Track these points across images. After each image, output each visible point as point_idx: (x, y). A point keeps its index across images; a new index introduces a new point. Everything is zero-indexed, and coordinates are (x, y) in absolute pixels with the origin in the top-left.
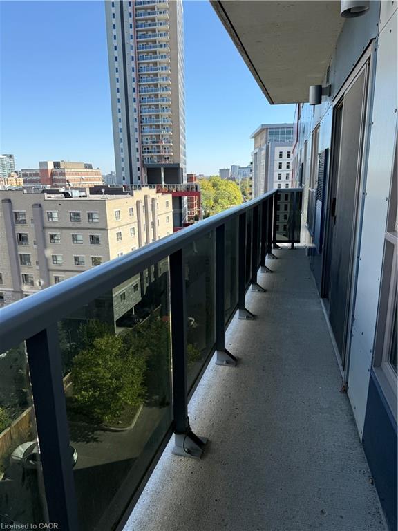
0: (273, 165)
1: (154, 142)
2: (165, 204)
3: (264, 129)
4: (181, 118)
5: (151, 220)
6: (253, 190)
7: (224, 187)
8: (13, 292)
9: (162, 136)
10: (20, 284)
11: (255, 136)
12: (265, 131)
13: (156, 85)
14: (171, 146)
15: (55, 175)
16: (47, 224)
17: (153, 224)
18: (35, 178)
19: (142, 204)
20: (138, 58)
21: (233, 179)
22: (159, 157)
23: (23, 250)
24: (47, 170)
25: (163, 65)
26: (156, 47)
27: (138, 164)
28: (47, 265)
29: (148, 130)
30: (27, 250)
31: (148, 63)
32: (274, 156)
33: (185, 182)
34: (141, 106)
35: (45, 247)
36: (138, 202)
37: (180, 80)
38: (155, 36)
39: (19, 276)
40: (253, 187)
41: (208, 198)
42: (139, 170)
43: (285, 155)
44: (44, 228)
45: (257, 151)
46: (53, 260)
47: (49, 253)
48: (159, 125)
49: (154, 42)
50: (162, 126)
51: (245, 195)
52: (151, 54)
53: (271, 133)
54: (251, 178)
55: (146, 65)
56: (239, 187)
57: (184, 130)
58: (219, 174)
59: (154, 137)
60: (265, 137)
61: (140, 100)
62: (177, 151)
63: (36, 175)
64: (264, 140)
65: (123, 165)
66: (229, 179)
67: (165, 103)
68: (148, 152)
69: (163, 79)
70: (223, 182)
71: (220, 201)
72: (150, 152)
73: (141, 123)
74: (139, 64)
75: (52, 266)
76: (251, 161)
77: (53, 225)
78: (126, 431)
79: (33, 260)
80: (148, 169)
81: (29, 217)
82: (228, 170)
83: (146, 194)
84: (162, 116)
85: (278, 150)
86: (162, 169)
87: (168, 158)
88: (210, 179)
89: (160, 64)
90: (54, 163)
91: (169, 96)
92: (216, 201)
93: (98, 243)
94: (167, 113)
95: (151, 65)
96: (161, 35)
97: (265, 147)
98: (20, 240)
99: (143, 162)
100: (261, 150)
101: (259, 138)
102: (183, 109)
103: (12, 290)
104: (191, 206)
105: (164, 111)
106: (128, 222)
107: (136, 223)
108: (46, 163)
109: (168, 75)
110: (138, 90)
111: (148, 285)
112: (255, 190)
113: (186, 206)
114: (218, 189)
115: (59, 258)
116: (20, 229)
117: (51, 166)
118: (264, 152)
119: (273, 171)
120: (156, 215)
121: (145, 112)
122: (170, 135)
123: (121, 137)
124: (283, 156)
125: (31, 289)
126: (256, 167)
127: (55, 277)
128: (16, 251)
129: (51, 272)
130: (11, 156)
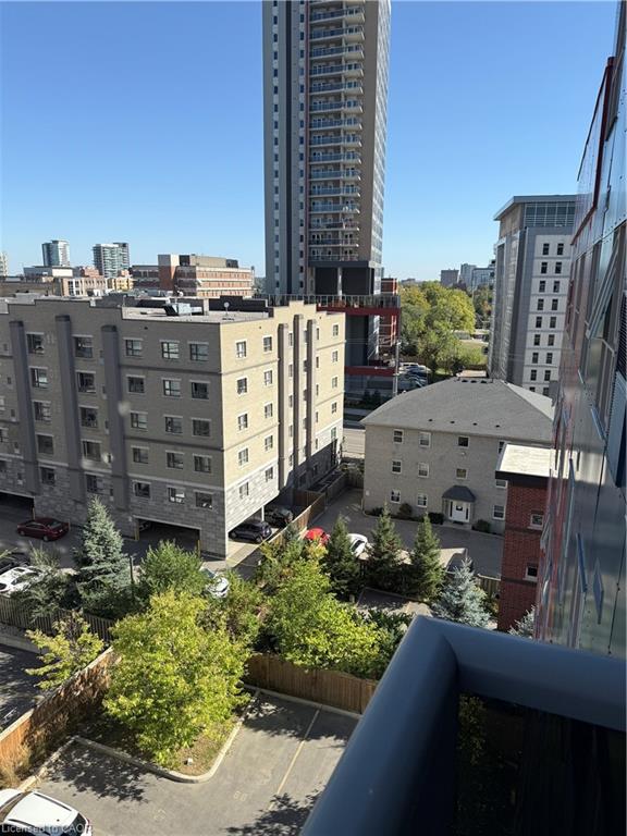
0: (531, 267)
1: (329, 226)
2: (331, 331)
3: (518, 204)
4: (375, 186)
5: (303, 357)
6: (494, 306)
7: (445, 301)
8: (68, 469)
9: (343, 215)
10: (79, 457)
11: (502, 217)
12: (520, 207)
13: (338, 132)
14: (356, 232)
15: (180, 276)
16: (126, 361)
17: (308, 364)
18: (151, 279)
19: (289, 331)
20: (310, 87)
21: (462, 287)
22: (337, 250)
23: (86, 402)
24: (170, 267)
25: (352, 99)
26: (341, 69)
27: (302, 262)
28: (122, 428)
29: (320, 206)
30: (91, 401)
31: (327, 96)
32: (533, 252)
33: (377, 292)
34: (311, 166)
35: (120, 398)
36: (281, 328)
37: (378, 123)
38: (340, 51)
39: (79, 445)
40: (494, 303)
41: (415, 317)
42: (302, 271)
43: (553, 250)
44: (120, 366)
45: (504, 241)
46: (132, 422)
47: (124, 408)
48: (338, 198)
49: (339, 61)
50: (344, 198)
51: (481, 314)
52: (331, 81)
53: (530, 211)
54: (491, 288)
55: (323, 99)
56: (471, 300)
57: (382, 206)
58: (439, 280)
59: (330, 217)
60: (518, 218)
61: (310, 156)
62: (366, 241)
63: (153, 274)
64: (517, 224)
65: (277, 262)
66: (455, 286)
67: (351, 161)
68: (318, 243)
69: (349, 122)
70: (445, 291)
71: (436, 323)
72: (323, 243)
73: (310, 194)
74: (311, 97)
75: (130, 431)
76: (494, 257)
77: (134, 363)
78: (197, 782)
79: (101, 419)
80: (317, 269)
81: (96, 347)
82: (456, 272)
83: (297, 313)
84: (344, 182)
85: (541, 240)
86: (339, 271)
87: (351, 252)
88: (423, 286)
89: (345, 96)
90: (181, 257)
91: (358, 149)
92: (429, 323)
93: (205, 397)
94: (353, 178)
95: (331, 99)
96: (350, 49)
97: (518, 235)
98: (82, 384)
99: (310, 257)
100: (511, 240)
101: (509, 221)
102: (381, 172)
103: (66, 465)
104: (385, 331)
105: (348, 175)
106: (261, 361)
107: (276, 363)
108: (169, 256)
109: (359, 115)
110: (309, 140)
111: (292, 468)
112: (497, 308)
113: (377, 330)
114: (435, 304)
115: (143, 419)
116: (83, 368)
117: (175, 262)
118: (515, 244)
119: (530, 276)
120: (313, 350)
121: (318, 177)
122: (356, 215)
123: (277, 216)
124: (550, 251)
125: (96, 466)
126: (501, 267)
127: (134, 449)
128: (75, 402)
129: (128, 441)
130: (124, 245)
